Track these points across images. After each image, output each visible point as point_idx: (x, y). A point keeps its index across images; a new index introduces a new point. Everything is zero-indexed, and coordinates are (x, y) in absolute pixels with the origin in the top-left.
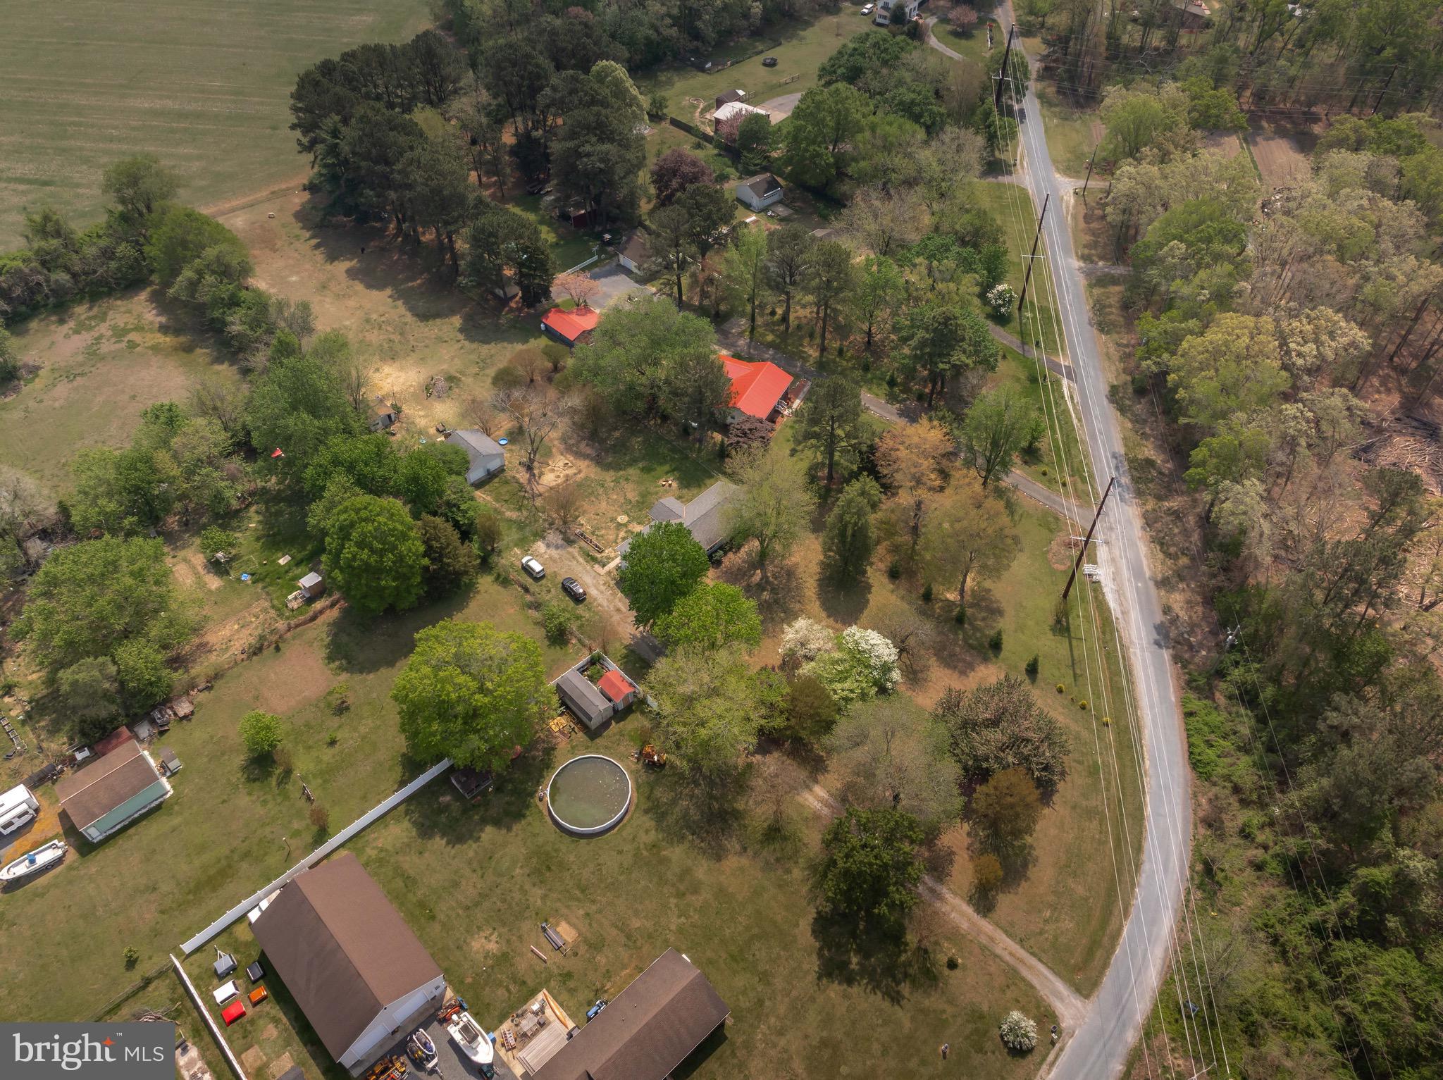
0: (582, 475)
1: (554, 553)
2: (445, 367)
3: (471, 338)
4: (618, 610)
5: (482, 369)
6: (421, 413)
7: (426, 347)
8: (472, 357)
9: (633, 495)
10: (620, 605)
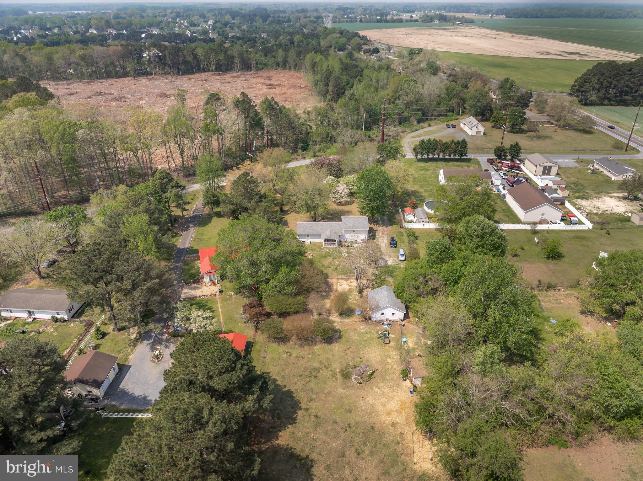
0: (340, 277)
1: (387, 258)
2: (341, 390)
3: (295, 406)
4: (383, 234)
5: (318, 369)
6: (389, 361)
7: (335, 422)
8: (312, 385)
9: (330, 259)
10: (380, 234)
